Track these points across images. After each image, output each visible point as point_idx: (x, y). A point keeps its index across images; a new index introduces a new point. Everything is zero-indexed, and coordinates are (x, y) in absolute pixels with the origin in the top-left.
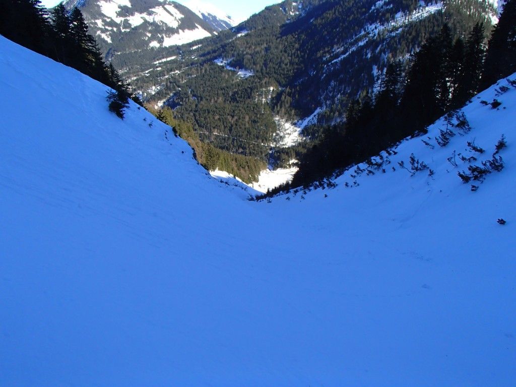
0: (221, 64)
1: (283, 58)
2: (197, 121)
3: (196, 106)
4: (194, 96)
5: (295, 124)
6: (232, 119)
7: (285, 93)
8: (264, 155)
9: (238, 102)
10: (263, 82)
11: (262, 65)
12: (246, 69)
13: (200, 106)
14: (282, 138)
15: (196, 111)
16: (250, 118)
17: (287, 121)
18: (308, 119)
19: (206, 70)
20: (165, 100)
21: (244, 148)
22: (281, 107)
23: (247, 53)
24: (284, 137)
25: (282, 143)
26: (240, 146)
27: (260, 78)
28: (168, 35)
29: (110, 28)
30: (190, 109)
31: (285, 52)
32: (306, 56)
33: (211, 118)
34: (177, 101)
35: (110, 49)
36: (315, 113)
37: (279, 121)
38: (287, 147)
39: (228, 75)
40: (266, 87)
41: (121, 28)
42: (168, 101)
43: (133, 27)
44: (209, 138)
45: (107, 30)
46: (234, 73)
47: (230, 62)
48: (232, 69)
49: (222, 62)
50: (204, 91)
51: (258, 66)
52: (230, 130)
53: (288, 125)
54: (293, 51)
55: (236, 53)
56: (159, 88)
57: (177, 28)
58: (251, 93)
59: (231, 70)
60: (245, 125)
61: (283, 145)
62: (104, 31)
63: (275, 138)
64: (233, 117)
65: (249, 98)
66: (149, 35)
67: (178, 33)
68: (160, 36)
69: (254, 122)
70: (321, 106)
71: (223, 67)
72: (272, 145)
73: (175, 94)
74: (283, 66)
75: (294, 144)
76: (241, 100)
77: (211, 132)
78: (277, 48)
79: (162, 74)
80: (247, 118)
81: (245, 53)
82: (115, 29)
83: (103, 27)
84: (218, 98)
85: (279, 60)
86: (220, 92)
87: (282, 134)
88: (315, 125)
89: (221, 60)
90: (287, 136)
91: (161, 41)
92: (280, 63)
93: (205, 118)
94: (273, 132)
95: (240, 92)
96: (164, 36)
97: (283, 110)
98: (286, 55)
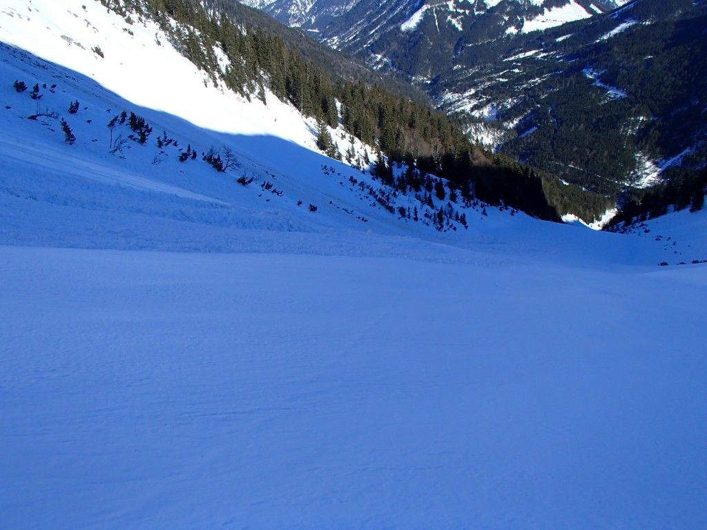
0: (591, 77)
1: (665, 78)
2: (554, 151)
3: (555, 131)
4: (554, 117)
5: (655, 163)
6: (590, 153)
7: (655, 125)
8: (615, 194)
9: (600, 132)
10: (633, 109)
11: (637, 85)
12: (618, 88)
13: (559, 133)
14: (639, 178)
15: (554, 139)
16: (609, 153)
17: (648, 159)
18: (672, 160)
19: (571, 83)
20: (521, 118)
21: (597, 185)
22: (646, 144)
23: (623, 67)
24: (642, 177)
25: (637, 183)
26: (593, 182)
27: (631, 103)
28: (530, 16)
29: (461, 11)
30: (548, 135)
31: (670, 69)
32: (693, 79)
33: (569, 149)
34: (534, 121)
35: (460, 39)
36: (683, 154)
37: (640, 158)
38: (641, 188)
39: (596, 93)
40: (635, 116)
41: (475, 9)
42: (524, 118)
43: (488, 8)
44: (564, 170)
45: (458, 14)
46: (604, 90)
47: (602, 75)
48: (602, 85)
49: (591, 74)
50: (565, 112)
51: (633, 85)
52: (586, 164)
53: (648, 164)
54: (680, 70)
55: (610, 64)
56: (515, 101)
57: (542, 5)
58: (617, 123)
59: (600, 87)
60: (602, 160)
61: (638, 185)
62: (455, 15)
63: (631, 177)
64: (591, 150)
65: (613, 128)
66: (506, 18)
67: (542, 13)
68: (519, 19)
69: (613, 157)
70: (691, 146)
71: (592, 81)
72: (626, 184)
73: (533, 112)
74: (663, 89)
75: (649, 185)
76: (604, 129)
77: (566, 165)
78: (661, 63)
79: (519, 79)
80: (606, 153)
81: (621, 64)
82: (467, 12)
83: (454, 10)
84: (579, 125)
85: (660, 80)
86: (583, 116)
87: (639, 174)
88: (677, 167)
89: (591, 70)
90: (644, 176)
91: (519, 26)
92: (660, 84)
93: (563, 149)
94: (630, 171)
95: (604, 120)
96: (525, 19)
97: (648, 146)
98: (670, 74)
